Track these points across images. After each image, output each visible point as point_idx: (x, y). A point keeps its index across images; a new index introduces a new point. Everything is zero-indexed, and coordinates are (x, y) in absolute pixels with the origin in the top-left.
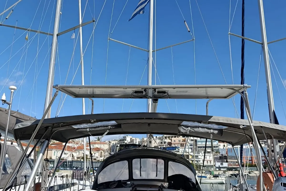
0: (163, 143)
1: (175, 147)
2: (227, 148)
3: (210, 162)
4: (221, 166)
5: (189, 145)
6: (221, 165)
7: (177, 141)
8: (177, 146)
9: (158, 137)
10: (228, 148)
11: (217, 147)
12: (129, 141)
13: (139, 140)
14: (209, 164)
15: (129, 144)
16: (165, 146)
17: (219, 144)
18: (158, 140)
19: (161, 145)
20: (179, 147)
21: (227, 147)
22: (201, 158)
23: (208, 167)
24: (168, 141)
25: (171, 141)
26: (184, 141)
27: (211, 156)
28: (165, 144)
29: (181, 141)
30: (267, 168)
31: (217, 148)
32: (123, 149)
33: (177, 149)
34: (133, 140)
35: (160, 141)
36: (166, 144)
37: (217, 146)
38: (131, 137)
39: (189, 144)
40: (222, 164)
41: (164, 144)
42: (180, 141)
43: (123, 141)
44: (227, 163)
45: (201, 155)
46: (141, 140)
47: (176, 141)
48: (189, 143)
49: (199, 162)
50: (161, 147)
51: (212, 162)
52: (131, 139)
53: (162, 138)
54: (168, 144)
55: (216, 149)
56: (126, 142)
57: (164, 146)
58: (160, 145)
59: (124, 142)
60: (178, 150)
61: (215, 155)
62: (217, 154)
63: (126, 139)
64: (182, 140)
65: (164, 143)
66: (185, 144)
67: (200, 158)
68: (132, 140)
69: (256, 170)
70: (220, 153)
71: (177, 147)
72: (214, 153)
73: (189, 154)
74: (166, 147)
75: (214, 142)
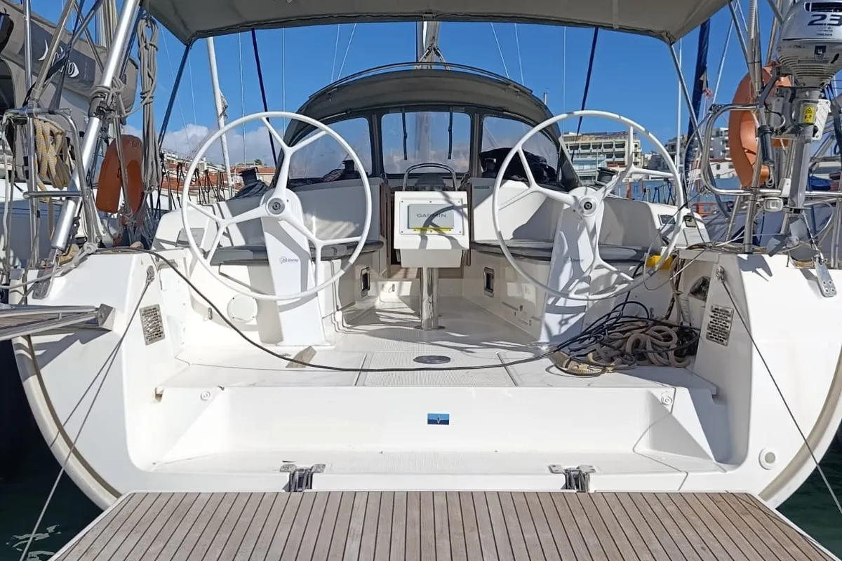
2: (631, 180)
10: (634, 180)
75: (594, 164)
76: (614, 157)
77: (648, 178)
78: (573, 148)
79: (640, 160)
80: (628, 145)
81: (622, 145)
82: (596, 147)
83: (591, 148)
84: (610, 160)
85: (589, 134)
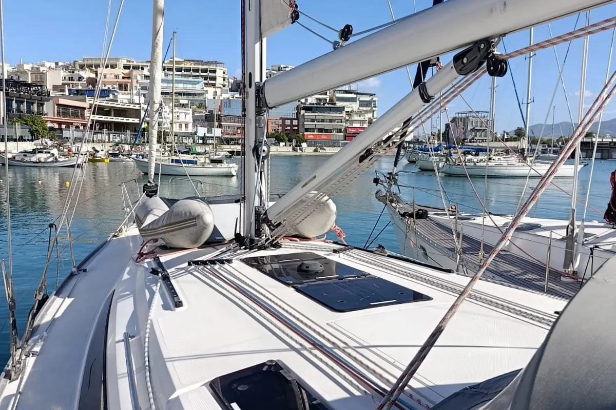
0: (76, 78)
1: (106, 90)
2: (221, 98)
3: (186, 125)
4: (207, 135)
5: (140, 88)
6: (208, 133)
7: (110, 78)
8: (111, 88)
9: (63, 64)
10: (224, 98)
11: (202, 94)
13: (10, 69)
14: (184, 130)
16: (80, 88)
17: (206, 89)
18: (62, 71)
19: (72, 83)
20: (117, 92)
21: (221, 96)
22: (167, 118)
23: (181, 137)
24: (88, 76)
25: (97, 75)
26: (129, 78)
27: (188, 114)
28: (82, 82)
29: (121, 77)
30: (294, 140)
31: (202, 97)
33: (111, 96)
35: (67, 74)
36: (84, 82)
37: (202, 92)
39: (138, 85)
40: (209, 131)
41: (78, 82)
42: (117, 77)
44: (220, 129)
45: (168, 112)
46: (16, 70)
47: (108, 76)
48: (140, 84)
49: (163, 126)
50: (71, 88)
51: (190, 126)
53: (72, 67)
54: (89, 84)
55: (199, 99)
57: (78, 86)
58: (68, 85)
60: (114, 99)
61: (195, 111)
62: (199, 110)
64: (124, 74)
65: (79, 80)
66: (129, 84)
67: (164, 118)
69: (273, 144)
70: (206, 108)
71: (110, 90)
72: (195, 107)
73: (140, 107)
74: (85, 89)
75: (195, 84)
76: (208, 80)
77: (234, 98)
78: (179, 70)
79: (227, 84)
80: (218, 71)
81: (215, 71)
82: (195, 70)
83: (192, 71)
84: (206, 82)
85: (189, 61)
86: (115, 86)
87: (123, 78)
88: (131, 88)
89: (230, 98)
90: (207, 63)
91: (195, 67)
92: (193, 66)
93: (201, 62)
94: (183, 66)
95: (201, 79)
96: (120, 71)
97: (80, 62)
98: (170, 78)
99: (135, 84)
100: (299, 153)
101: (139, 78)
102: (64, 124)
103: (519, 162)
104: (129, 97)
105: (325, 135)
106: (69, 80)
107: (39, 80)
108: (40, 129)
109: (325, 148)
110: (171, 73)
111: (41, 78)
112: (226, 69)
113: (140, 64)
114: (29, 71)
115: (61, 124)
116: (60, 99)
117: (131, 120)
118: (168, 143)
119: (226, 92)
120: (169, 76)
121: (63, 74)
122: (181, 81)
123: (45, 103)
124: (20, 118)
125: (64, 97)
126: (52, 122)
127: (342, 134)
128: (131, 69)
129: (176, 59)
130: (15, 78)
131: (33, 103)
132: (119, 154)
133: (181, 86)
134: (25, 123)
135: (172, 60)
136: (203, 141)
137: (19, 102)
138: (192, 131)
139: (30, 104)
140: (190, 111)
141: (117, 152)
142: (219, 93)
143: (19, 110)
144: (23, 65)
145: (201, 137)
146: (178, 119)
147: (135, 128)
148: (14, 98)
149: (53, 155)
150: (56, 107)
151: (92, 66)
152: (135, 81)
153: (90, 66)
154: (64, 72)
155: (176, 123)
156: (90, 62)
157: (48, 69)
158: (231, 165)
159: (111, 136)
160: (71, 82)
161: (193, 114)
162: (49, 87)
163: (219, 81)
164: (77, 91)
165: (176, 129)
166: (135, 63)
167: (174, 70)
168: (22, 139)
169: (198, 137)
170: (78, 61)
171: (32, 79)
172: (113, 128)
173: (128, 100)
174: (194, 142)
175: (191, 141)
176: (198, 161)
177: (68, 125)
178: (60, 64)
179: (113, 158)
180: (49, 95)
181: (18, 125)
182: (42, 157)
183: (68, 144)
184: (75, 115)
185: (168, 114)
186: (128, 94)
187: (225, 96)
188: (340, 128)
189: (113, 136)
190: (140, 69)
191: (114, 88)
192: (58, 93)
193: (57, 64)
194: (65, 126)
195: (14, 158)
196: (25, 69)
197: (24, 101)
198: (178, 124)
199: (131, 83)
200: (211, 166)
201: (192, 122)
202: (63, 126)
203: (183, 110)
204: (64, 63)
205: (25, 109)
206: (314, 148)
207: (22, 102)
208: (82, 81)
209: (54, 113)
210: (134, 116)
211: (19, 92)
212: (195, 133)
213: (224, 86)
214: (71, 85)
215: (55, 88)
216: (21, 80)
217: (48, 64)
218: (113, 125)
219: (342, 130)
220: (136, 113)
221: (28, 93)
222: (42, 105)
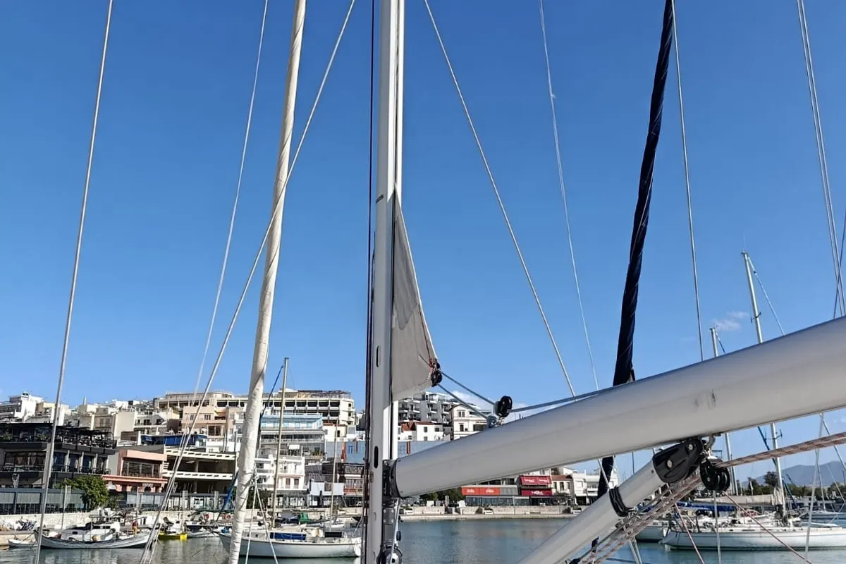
0: (153, 421)
1: (192, 436)
2: (346, 440)
3: (297, 480)
4: (325, 493)
5: (237, 430)
6: (325, 490)
7: (200, 419)
8: (198, 433)
9: (138, 403)
10: (349, 440)
11: (320, 436)
12: (32, 412)
13: (69, 412)
14: (292, 487)
15: (29, 422)
16: (157, 434)
17: (325, 428)
18: (136, 413)
19: (147, 428)
20: (205, 437)
21: (345, 436)
22: (271, 471)
23: (288, 498)
24: (169, 418)
25: (181, 417)
26: (223, 418)
27: (300, 463)
28: (159, 426)
29: (213, 417)
30: (446, 497)
31: (319, 439)
32: (9, 438)
33: (197, 443)
34: (46, 409)
35: (143, 416)
36: (163, 425)
37: (320, 433)
38: (39, 400)
39: (235, 427)
40: (328, 488)
41: (155, 426)
42: (208, 417)
43: (9, 413)
44: (342, 485)
45: (271, 462)
46: (76, 413)
47: (196, 416)
48: (237, 425)
49: (264, 483)
50: (146, 435)
51: (302, 481)
52: (37, 405)
53: (150, 407)
54: (169, 429)
55: (316, 442)
56: (18, 415)
57: (155, 431)
59: (11, 417)
60: (201, 447)
61: (310, 460)
62: (316, 457)
63: (20, 405)
64: (218, 413)
65: (157, 424)
66: (223, 426)
67: (266, 471)
68: (44, 411)
69: (418, 503)
70: (324, 454)
71: (197, 436)
72: (308, 454)
73: (235, 457)
74: (164, 435)
75: (311, 422)
76: (329, 415)
78: (289, 404)
79: (353, 420)
80: (341, 403)
81: (337, 404)
82: (311, 404)
83: (307, 406)
84: (325, 418)
85: (304, 391)
86: (204, 430)
87: (216, 418)
88: (226, 432)
89: (358, 440)
90: (329, 393)
91: (311, 399)
92: (309, 399)
93: (320, 393)
94: (296, 398)
95: (318, 415)
96: (213, 410)
97: (162, 399)
98: (277, 415)
99: (230, 425)
100: (454, 516)
101: (237, 417)
102: (130, 486)
103: (778, 525)
104: (221, 443)
105: (491, 488)
106: (145, 424)
107: (104, 425)
108: (97, 493)
109: (492, 507)
110: (279, 408)
111: (108, 422)
112: (353, 401)
113: (239, 399)
114: (93, 413)
115: (126, 486)
116: (129, 451)
117: (221, 476)
118: (269, 507)
119: (351, 431)
120: (276, 413)
121: (137, 415)
122: (293, 418)
123: (109, 456)
124: (72, 478)
125: (134, 447)
126: (114, 483)
127: (516, 486)
128: (228, 405)
129: (287, 390)
130: (73, 424)
131: (92, 458)
132: (201, 527)
133: (292, 425)
134: (78, 485)
135: (281, 391)
136: (318, 503)
137: (74, 457)
138: (304, 488)
139: (88, 459)
140: (303, 460)
141: (198, 524)
142: (342, 433)
143: (72, 468)
144: (86, 405)
145: (315, 497)
146: (285, 472)
147: (225, 488)
148: (69, 451)
149: (114, 530)
150: (122, 461)
151: (176, 404)
152: (230, 421)
153: (173, 405)
154: (139, 413)
155: (282, 477)
156: (174, 399)
157: (118, 411)
158: (354, 540)
159: (192, 500)
160: (146, 426)
161: (306, 463)
162: (117, 434)
163: (343, 417)
164: (154, 438)
165: (282, 486)
166: (233, 398)
167: (284, 405)
168: (71, 509)
169: (312, 496)
170: (159, 399)
171: (95, 423)
172: (196, 489)
173: (220, 447)
174: (306, 505)
175: (301, 503)
176: (308, 536)
177: (136, 486)
178: (135, 403)
179: (191, 533)
180: (115, 446)
181: (67, 489)
182: (98, 533)
183: (133, 514)
184: (147, 472)
185: (272, 465)
186: (220, 440)
187: (351, 436)
188: (512, 477)
189: (195, 499)
190: (239, 405)
191: (203, 433)
192: (128, 443)
193: (131, 403)
194: (131, 487)
195: (59, 536)
196: (88, 410)
197: (81, 456)
198: (284, 479)
199: (226, 425)
200: (325, 543)
201: (304, 475)
202: (129, 489)
203: (293, 459)
204: (140, 401)
205: (81, 465)
206: (477, 508)
207: (78, 457)
208: (160, 424)
209: (119, 471)
210: (226, 470)
211: (77, 442)
212: (308, 492)
213: (349, 423)
214: (146, 430)
215: (125, 435)
216: (81, 425)
217: (118, 404)
218: (196, 484)
219: (515, 481)
220: (229, 466)
221: (88, 444)
222: (104, 459)
